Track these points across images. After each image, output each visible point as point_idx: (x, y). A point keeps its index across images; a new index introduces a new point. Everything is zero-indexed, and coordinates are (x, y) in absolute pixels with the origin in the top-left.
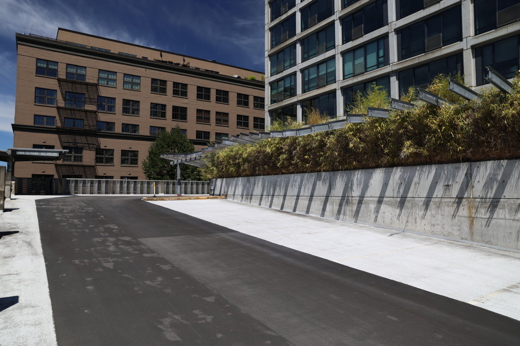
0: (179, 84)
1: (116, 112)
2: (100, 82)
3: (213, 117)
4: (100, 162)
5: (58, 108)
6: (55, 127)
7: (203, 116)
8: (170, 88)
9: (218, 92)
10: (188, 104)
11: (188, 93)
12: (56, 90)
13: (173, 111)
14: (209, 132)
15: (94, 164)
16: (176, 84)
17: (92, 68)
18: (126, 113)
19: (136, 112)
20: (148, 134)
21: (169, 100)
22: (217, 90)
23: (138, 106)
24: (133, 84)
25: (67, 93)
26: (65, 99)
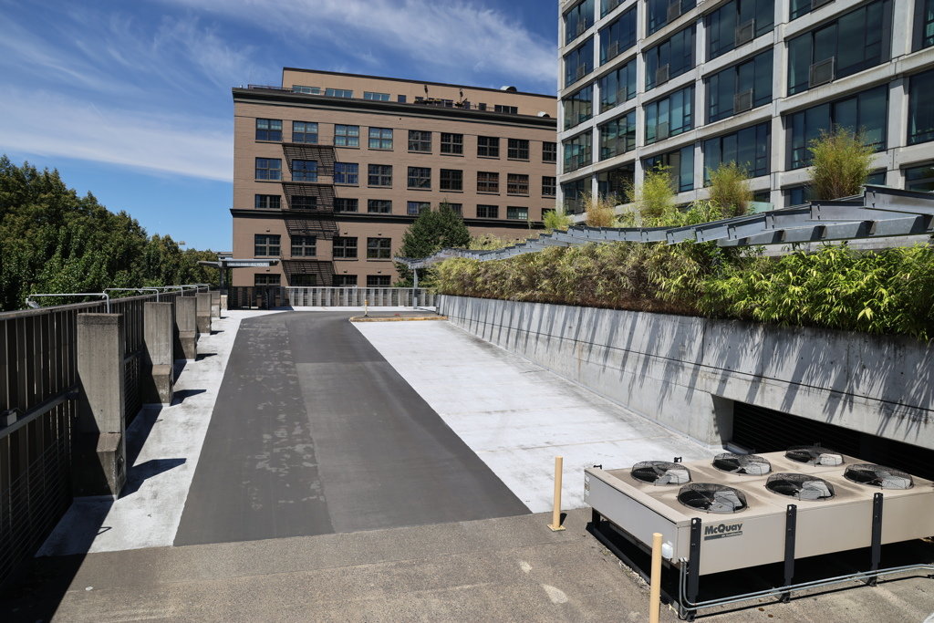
0: (449, 134)
1: (360, 184)
2: (337, 142)
3: (503, 182)
4: (339, 256)
5: (284, 184)
6: (280, 210)
7: (487, 181)
8: (436, 142)
9: (512, 142)
10: (464, 164)
11: (464, 148)
12: (281, 159)
13: (441, 176)
14: (497, 207)
15: (330, 259)
16: (445, 136)
17: (325, 123)
18: (374, 184)
19: (387, 181)
20: (405, 214)
21: (436, 161)
22: (510, 140)
23: (391, 173)
24: (381, 140)
25: (295, 162)
26: (292, 171)
